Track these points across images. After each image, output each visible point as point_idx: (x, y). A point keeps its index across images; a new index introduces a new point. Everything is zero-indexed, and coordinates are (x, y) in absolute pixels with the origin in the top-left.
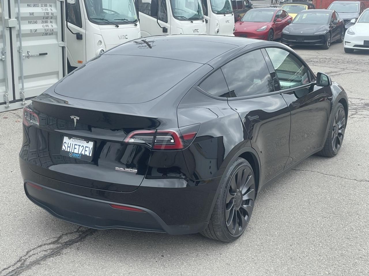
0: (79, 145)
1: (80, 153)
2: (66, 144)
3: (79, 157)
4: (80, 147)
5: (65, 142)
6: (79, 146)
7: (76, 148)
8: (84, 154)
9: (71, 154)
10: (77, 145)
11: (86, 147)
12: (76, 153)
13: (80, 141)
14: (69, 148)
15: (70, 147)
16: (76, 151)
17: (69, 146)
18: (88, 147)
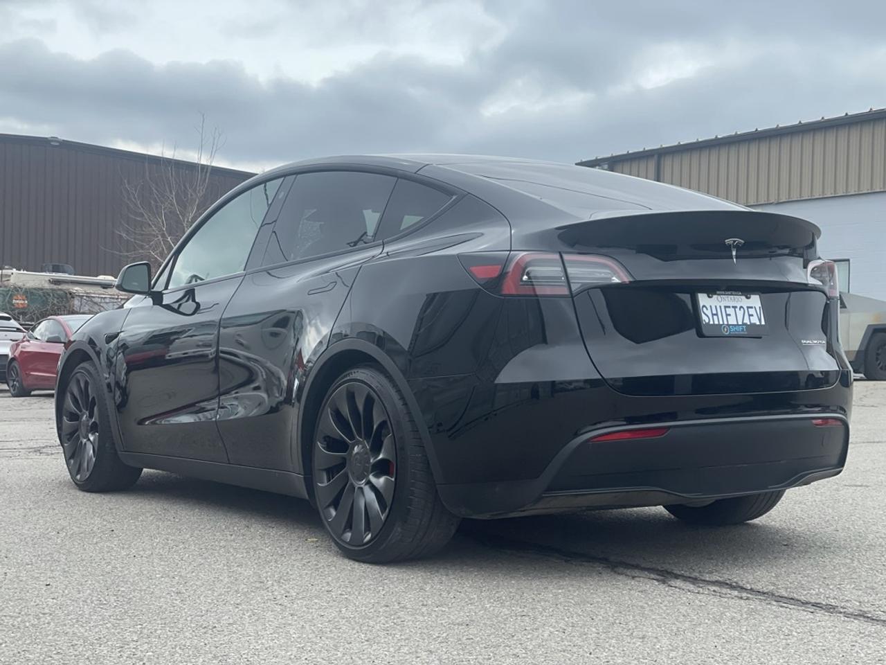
0: (733, 307)
1: (740, 323)
2: (707, 309)
3: (743, 330)
4: (737, 310)
5: (704, 306)
6: (735, 307)
7: (730, 315)
8: (749, 323)
9: (726, 330)
10: (729, 307)
11: (748, 308)
12: (735, 325)
13: (732, 296)
14: (715, 317)
15: (717, 315)
16: (732, 321)
17: (714, 312)
18: (751, 308)
